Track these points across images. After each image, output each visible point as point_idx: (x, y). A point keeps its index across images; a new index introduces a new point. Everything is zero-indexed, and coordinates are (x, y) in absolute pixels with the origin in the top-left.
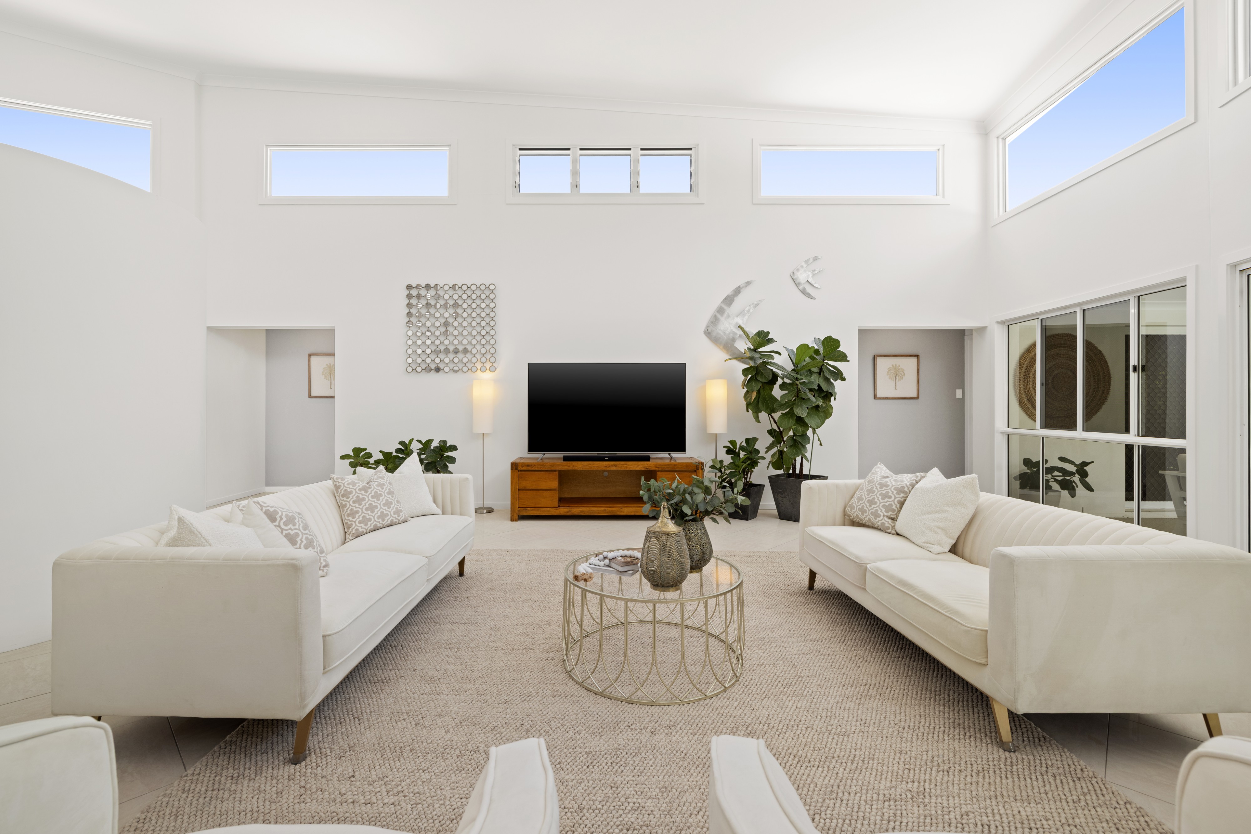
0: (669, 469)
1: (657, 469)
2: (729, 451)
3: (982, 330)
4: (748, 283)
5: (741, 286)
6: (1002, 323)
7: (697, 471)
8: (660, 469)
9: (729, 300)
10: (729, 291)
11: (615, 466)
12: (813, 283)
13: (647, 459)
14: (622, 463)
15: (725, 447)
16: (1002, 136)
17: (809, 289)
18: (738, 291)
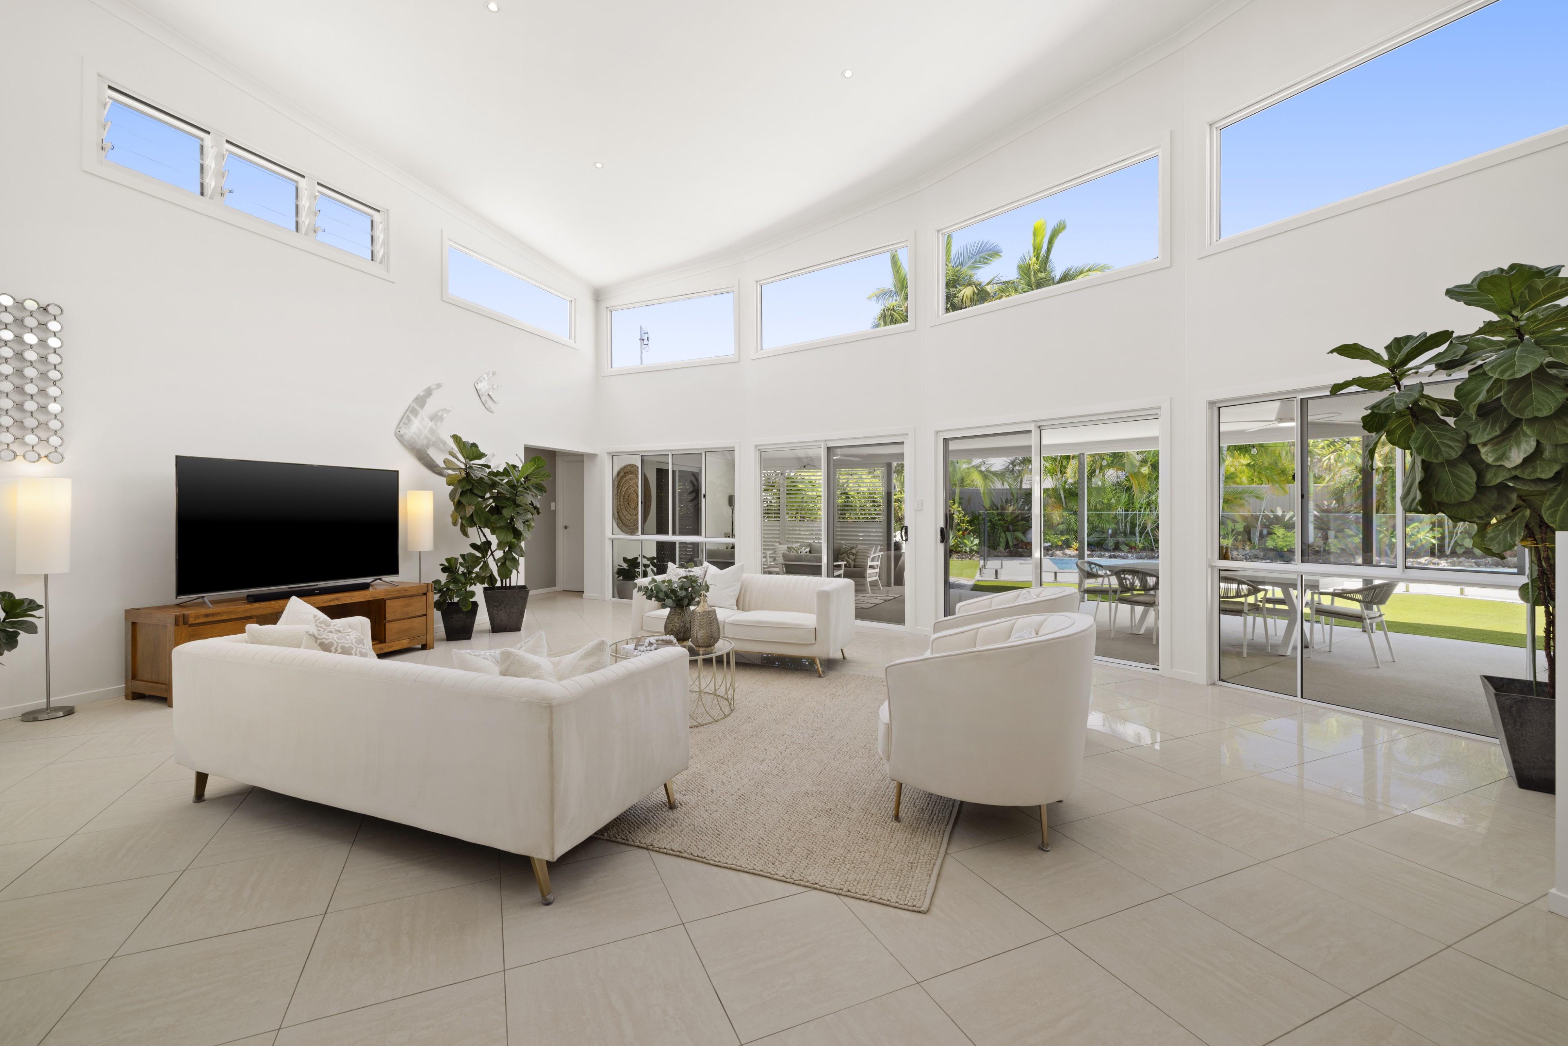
0: (400, 595)
1: (387, 597)
2: (445, 570)
3: (593, 456)
4: (439, 386)
5: (432, 387)
6: (609, 453)
7: (428, 594)
8: (390, 596)
9: (421, 401)
10: (420, 391)
11: (337, 599)
12: (493, 396)
13: (366, 586)
14: (346, 594)
15: (441, 565)
16: (610, 309)
17: (490, 403)
18: (429, 392)
